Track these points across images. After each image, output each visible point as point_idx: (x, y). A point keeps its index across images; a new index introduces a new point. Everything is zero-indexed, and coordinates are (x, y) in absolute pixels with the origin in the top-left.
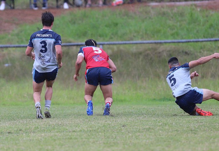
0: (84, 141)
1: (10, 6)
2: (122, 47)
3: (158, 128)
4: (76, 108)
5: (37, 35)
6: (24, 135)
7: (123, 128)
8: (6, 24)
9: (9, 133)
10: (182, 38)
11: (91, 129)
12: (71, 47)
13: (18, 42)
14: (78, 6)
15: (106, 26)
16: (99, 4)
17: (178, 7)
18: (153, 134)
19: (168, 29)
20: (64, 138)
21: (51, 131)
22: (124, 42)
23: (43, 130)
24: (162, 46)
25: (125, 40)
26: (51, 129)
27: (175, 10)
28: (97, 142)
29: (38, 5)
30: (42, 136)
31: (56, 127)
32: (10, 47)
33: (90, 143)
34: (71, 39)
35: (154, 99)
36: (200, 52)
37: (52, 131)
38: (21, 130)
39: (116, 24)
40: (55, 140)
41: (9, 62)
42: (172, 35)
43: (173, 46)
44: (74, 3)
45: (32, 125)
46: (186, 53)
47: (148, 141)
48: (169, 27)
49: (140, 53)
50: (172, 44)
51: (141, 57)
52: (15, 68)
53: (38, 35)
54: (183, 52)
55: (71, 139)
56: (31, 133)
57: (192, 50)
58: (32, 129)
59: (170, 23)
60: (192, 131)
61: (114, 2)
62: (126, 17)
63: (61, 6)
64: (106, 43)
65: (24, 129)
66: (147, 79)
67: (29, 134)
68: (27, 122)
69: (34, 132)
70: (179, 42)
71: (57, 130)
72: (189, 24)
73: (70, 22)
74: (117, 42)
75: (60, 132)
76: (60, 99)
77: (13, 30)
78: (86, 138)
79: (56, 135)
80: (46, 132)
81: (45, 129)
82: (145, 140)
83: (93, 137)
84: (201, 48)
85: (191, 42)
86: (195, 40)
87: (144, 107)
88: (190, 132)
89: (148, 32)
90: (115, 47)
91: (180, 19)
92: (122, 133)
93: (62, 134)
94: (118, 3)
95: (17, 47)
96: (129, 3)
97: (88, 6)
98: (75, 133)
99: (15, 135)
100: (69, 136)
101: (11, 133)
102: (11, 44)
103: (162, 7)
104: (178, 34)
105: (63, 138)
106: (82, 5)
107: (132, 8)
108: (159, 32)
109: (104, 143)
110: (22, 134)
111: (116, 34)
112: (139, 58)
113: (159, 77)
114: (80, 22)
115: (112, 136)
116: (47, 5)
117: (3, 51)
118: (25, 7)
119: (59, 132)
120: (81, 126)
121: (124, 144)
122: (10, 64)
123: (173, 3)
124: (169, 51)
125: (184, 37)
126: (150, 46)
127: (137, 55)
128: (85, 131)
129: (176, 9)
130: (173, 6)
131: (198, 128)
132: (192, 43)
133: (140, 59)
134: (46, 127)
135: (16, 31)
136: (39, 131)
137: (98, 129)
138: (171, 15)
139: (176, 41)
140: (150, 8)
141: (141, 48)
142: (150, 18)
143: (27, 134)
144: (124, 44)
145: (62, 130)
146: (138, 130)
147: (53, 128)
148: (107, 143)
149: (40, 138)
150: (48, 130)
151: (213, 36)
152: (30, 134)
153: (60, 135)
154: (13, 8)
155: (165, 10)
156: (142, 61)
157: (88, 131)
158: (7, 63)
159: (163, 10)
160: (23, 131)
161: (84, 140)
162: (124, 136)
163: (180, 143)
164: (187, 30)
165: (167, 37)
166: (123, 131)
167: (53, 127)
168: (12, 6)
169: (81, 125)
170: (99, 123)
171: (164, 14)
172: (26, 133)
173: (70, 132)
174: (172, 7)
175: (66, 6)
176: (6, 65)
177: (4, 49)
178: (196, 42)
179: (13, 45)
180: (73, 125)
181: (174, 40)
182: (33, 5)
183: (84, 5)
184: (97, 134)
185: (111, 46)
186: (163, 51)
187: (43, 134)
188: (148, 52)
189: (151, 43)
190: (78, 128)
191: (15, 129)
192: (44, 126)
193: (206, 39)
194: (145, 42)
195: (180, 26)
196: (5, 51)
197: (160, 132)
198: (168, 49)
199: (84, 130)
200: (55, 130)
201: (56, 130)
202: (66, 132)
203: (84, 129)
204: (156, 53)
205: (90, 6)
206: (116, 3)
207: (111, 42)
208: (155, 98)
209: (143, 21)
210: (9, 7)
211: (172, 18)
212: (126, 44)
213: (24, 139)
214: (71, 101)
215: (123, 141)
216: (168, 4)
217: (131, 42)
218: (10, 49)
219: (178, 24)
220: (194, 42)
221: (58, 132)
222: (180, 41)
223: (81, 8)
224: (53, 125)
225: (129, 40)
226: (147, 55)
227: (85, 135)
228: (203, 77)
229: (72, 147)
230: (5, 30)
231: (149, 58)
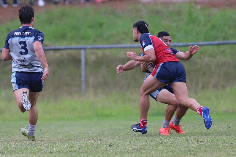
2: (107, 52)
3: (150, 148)
4: (53, 125)
5: (15, 34)
7: (109, 148)
10: (179, 41)
11: (71, 149)
15: (89, 27)
17: (174, 4)
21: (23, 152)
23: (14, 150)
25: (112, 44)
26: (23, 150)
27: (171, 8)
29: (8, 1)
31: (29, 147)
34: (48, 42)
36: (200, 58)
39: (101, 25)
53: (17, 34)
59: (165, 23)
60: (190, 151)
62: (112, 16)
64: (89, 46)
69: (3, 153)
71: (31, 151)
73: (46, 21)
74: (102, 46)
75: (35, 153)
80: (18, 153)
81: (17, 150)
88: (189, 153)
90: (100, 53)
91: (176, 18)
92: (108, 154)
98: (52, 154)
111: (101, 36)
114: (58, 22)
116: (18, 1)
120: (58, 146)
128: (64, 152)
129: (171, 6)
130: (169, 3)
131: (197, 148)
134: (17, 147)
136: (9, 152)
137: (79, 149)
138: (166, 14)
140: (141, 5)
144: (109, 48)
145: (36, 150)
146: (126, 151)
151: (215, 38)
157: (67, 152)
166: (109, 152)
169: (59, 144)
171: (157, 12)
174: (166, 4)
182: (1, 2)
185: (95, 51)
190: (56, 148)
192: (15, 146)
193: (207, 43)
195: (177, 26)
197: (153, 153)
201: (29, 151)
202: (41, 153)
203: (63, 149)
205: (70, 3)
211: (167, 17)
212: (112, 48)
217: (119, 46)
219: (175, 24)
221: (32, 153)
223: (59, 5)
225: (116, 44)
228: (203, 88)
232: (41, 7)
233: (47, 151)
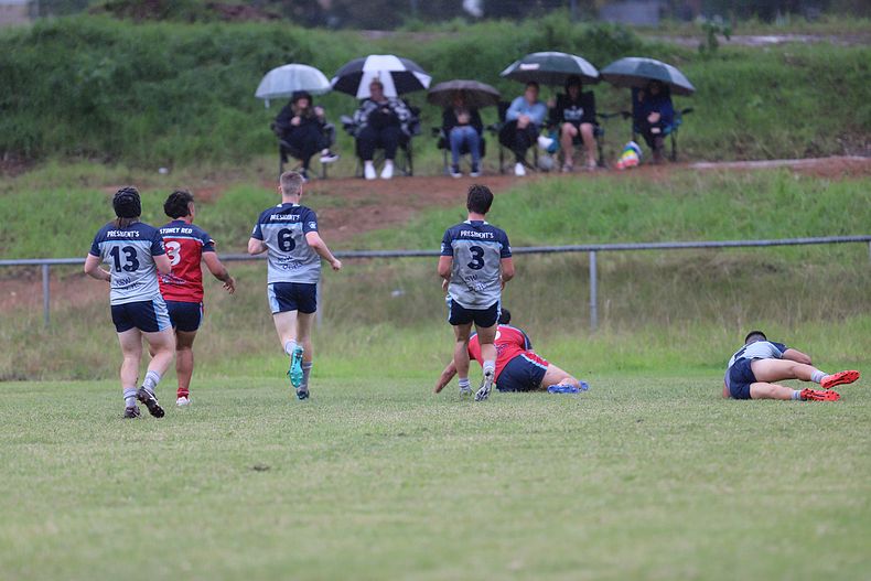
0: (557, 453)
1: (404, 170)
2: (636, 256)
3: (711, 424)
5: (462, 234)
6: (433, 438)
7: (638, 425)
8: (396, 208)
9: (400, 435)
10: (763, 237)
11: (571, 427)
12: (529, 256)
13: (420, 245)
14: (546, 170)
15: (604, 212)
16: (588, 166)
17: (753, 171)
18: (701, 438)
19: (734, 218)
20: (516, 445)
21: (487, 432)
22: (642, 245)
23: (471, 428)
24: (720, 254)
25: (643, 242)
26: (487, 427)
27: (748, 178)
28: (584, 453)
29: (462, 168)
30: (468, 442)
31: (498, 423)
32: (403, 256)
33: (570, 457)
34: (531, 239)
35: (704, 365)
36: (800, 266)
37: (490, 432)
38: (425, 429)
39: (625, 208)
40: (496, 450)
41: (402, 287)
42: (742, 230)
43: (743, 252)
44: (536, 164)
45: (447, 419)
46: (770, 267)
47: (689, 452)
48: (735, 212)
49: (675, 269)
50: (741, 249)
51: (677, 277)
52: (414, 299)
54: (763, 265)
55: (530, 447)
56: (445, 435)
57: (782, 261)
58: (448, 428)
59: (738, 205)
60: (782, 430)
61: (620, 162)
62: (643, 194)
63: (511, 171)
64: (603, 247)
65: (432, 428)
66: (689, 322)
67: (441, 438)
68: (438, 412)
69: (452, 434)
70: (756, 245)
71: (502, 429)
72: (776, 207)
73: (528, 203)
74: (626, 246)
75: (508, 434)
77: (410, 221)
78: (560, 447)
79: (498, 440)
80: (479, 433)
81: (477, 427)
82: (683, 451)
83: (575, 444)
84: (802, 257)
85: (780, 244)
86: (788, 241)
87: (682, 380)
88: (779, 433)
89: (691, 225)
90: (622, 256)
91: (757, 196)
92: (636, 435)
93: (511, 437)
94: (629, 164)
95: (418, 255)
96: (650, 164)
97: (565, 170)
98: (539, 436)
99: (414, 440)
100: (524, 443)
101: (405, 435)
102: (405, 250)
103: (722, 172)
104: (753, 229)
105: (513, 447)
106: (553, 168)
107: (658, 174)
108: (713, 223)
109: (599, 457)
110: (428, 438)
111: (625, 227)
112: (672, 277)
113: (714, 319)
114: (549, 203)
115: (616, 442)
116: (480, 168)
117: (389, 264)
118: (434, 172)
120: (550, 420)
121: (639, 459)
122: (403, 292)
123: (742, 164)
124: (736, 264)
125: (766, 234)
126: (695, 254)
127: (667, 272)
128: (559, 431)
129: (748, 175)
130: (744, 169)
131: (794, 425)
132: (784, 247)
133: (675, 281)
134: (477, 423)
135: (415, 224)
136: (463, 431)
137: (586, 426)
138: (740, 189)
139: (749, 242)
140: (695, 174)
141: (677, 258)
142: (695, 195)
144: (640, 249)
145: (511, 428)
146: (669, 429)
148: (605, 456)
149: (465, 445)
150: (481, 430)
151: (827, 232)
152: (444, 438)
153: (507, 439)
154: (411, 174)
155: (726, 178)
156: (678, 284)
157: (565, 431)
158: (398, 289)
159: (721, 177)
160: (430, 431)
161: (557, 449)
162: (640, 442)
163: (756, 456)
164: (773, 219)
165: (730, 235)
166: (638, 432)
167: (492, 423)
168: (408, 169)
169: (550, 418)
170: (587, 415)
171: (724, 186)
172: (437, 434)
173: (527, 433)
174: (740, 172)
175: (520, 170)
176: (396, 293)
177: (392, 260)
178: (792, 244)
179: (409, 252)
180: (534, 418)
181: (744, 242)
182: (450, 169)
183: (557, 167)
184: (584, 438)
185: (614, 253)
186: (722, 264)
187: (471, 438)
188: (693, 266)
189: (697, 247)
190: (544, 425)
191: (414, 427)
192: (474, 422)
193: (813, 239)
194: (684, 244)
195: (759, 210)
196: (393, 265)
197: (716, 432)
198: (733, 259)
199: (555, 429)
200: (496, 430)
201: (498, 430)
202: (520, 433)
203: (557, 426)
204: (708, 268)
205: (571, 169)
206: (624, 164)
207: (613, 246)
208: (706, 362)
209: (681, 201)
210: (402, 173)
211: (742, 194)
212: (644, 249)
213: (433, 447)
215: (637, 452)
216: (733, 165)
217: (656, 245)
218: (402, 259)
219: (755, 206)
220: (786, 244)
221: (503, 432)
222: (758, 242)
223: (551, 174)
224: (493, 418)
225: (651, 242)
226: (690, 273)
227: (558, 441)
228: (805, 319)
229: (533, 464)
230: (392, 221)
231: (693, 279)
232: (521, 177)
233: (529, 429)
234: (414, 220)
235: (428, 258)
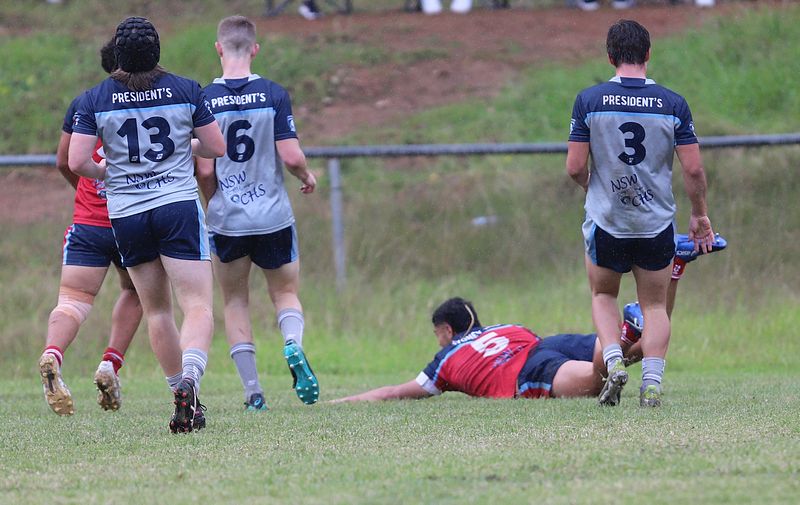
4: (745, 385)
5: (605, 101)
6: (549, 485)
8: (479, 66)
9: (490, 478)
12: (723, 152)
13: (523, 134)
20: (701, 496)
21: (648, 473)
23: (620, 466)
26: (649, 464)
30: (614, 491)
31: (668, 457)
32: (492, 152)
34: (724, 122)
37: (653, 472)
38: (535, 468)
41: (490, 210)
45: (576, 450)
52: (512, 231)
53: (611, 100)
55: (726, 500)
56: (572, 479)
58: (577, 465)
65: (547, 466)
67: (565, 485)
68: (558, 436)
69: (585, 476)
71: (675, 467)
73: (719, 55)
75: (686, 476)
76: (684, 349)
77: (503, 90)
79: (668, 488)
80: (634, 474)
81: (629, 464)
93: (693, 482)
95: (519, 152)
98: (743, 480)
99: (514, 487)
100: (717, 492)
101: (499, 480)
102: (496, 141)
105: (696, 500)
110: (540, 483)
114: (758, 55)
117: (466, 167)
119: (680, 476)
120: (762, 451)
122: (493, 219)
128: (781, 472)
134: (630, 457)
135: (515, 93)
136: (604, 471)
143: (560, 482)
145: (692, 466)
147: (659, 459)
149: (607, 497)
150: (636, 469)
152: (569, 484)
153: (684, 485)
154: (505, 4)
157: (790, 470)
158: (483, 213)
160: (544, 471)
167: (658, 456)
169: (763, 447)
172: (556, 477)
173: (722, 474)
176: (480, 221)
177: (471, 161)
179: (503, 146)
180: (734, 447)
187: (619, 485)
190: (753, 460)
191: (515, 465)
192: (624, 454)
196: (475, 169)
199: (772, 466)
200: (665, 469)
201: (668, 469)
202: (708, 475)
203: (776, 462)
213: (549, 501)
214: (728, 359)
218: (492, 159)
221: (677, 473)
224: (658, 447)
227: (778, 488)
230: (471, 90)
233: (724, 468)
234: (511, 87)
235: (538, 157)
